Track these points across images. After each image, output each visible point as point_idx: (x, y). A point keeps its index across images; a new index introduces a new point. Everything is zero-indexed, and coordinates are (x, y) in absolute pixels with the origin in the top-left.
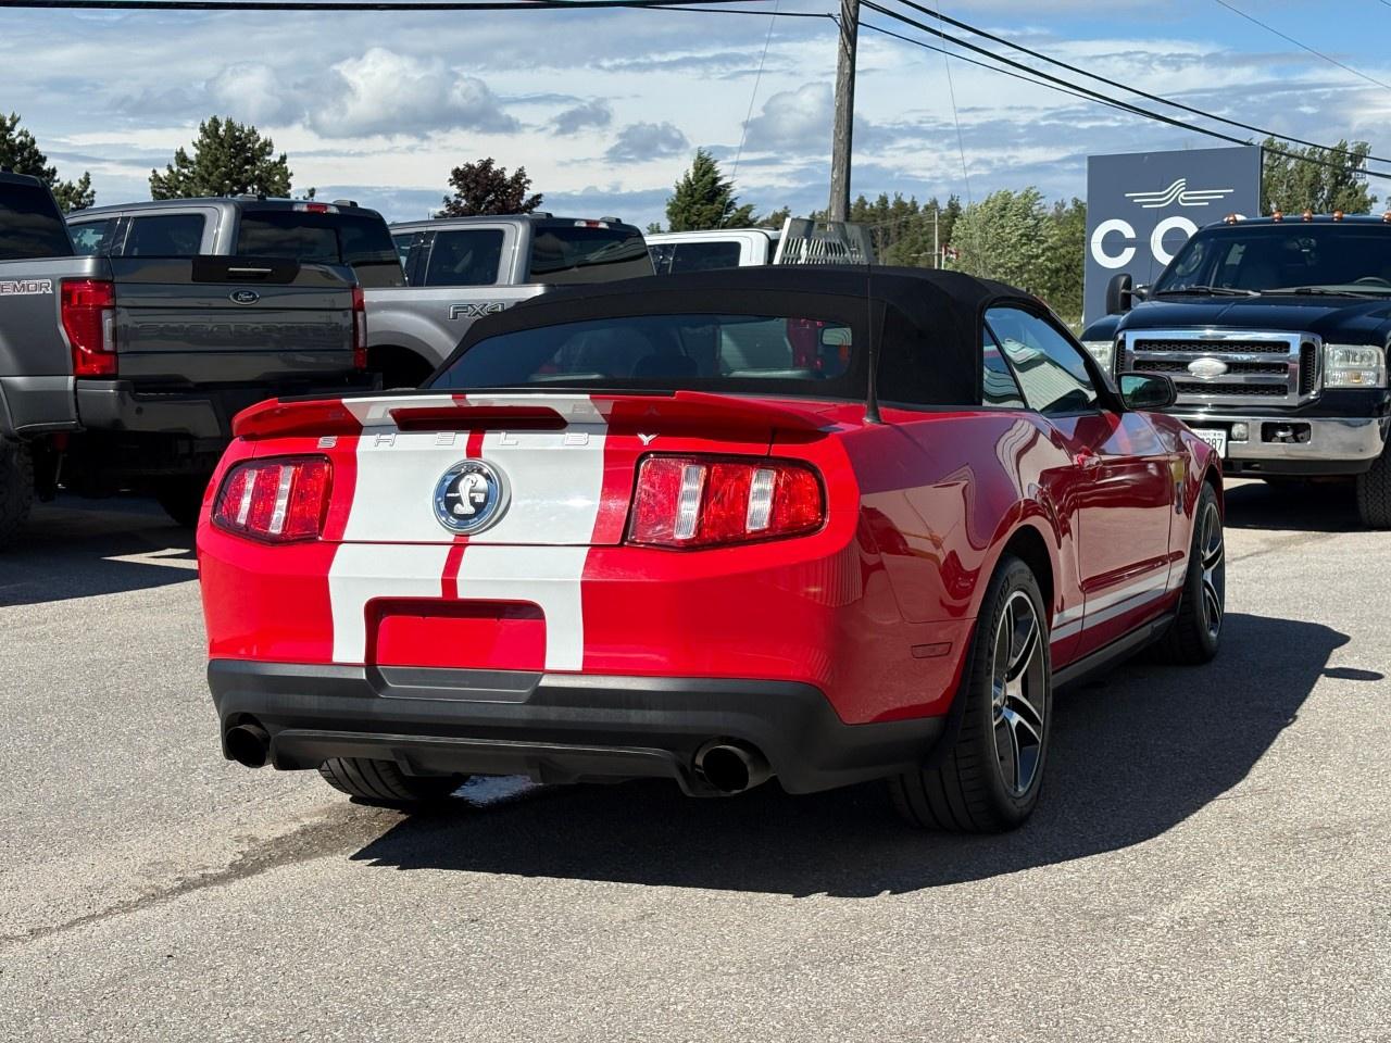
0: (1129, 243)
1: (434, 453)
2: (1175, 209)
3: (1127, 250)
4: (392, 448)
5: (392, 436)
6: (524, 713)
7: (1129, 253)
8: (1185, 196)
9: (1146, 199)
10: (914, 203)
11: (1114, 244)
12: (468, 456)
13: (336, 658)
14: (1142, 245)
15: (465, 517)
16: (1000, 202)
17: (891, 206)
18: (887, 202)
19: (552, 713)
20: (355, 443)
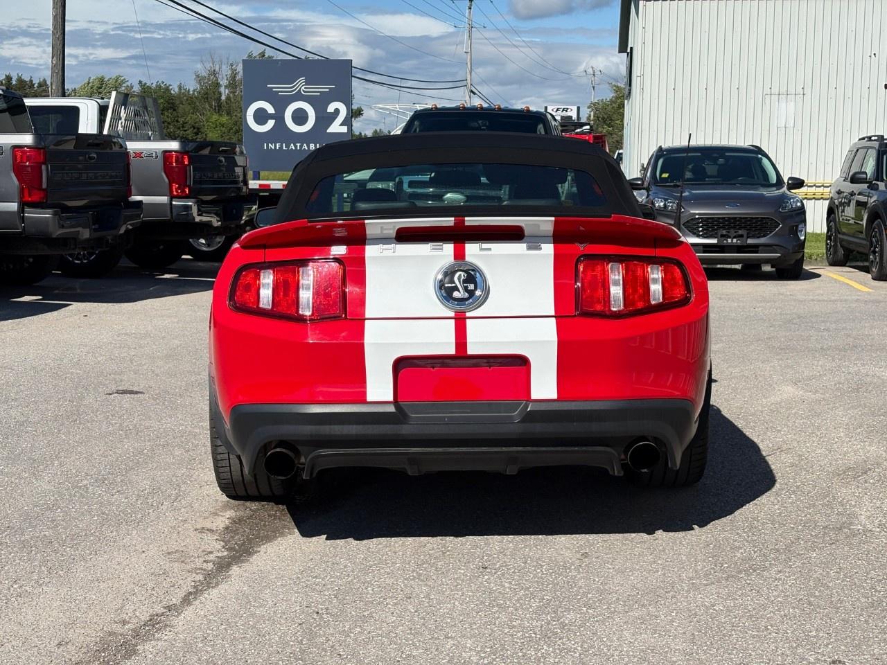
0: (271, 117)
1: (428, 257)
2: (299, 97)
3: (270, 121)
4: (394, 254)
5: (393, 245)
6: (515, 429)
7: (271, 123)
8: (305, 88)
9: (282, 89)
10: (31, 81)
11: (261, 117)
12: (455, 259)
13: (369, 398)
14: (279, 118)
15: (461, 301)
16: (97, 83)
17: (14, 82)
18: (11, 78)
19: (538, 428)
20: (364, 250)
